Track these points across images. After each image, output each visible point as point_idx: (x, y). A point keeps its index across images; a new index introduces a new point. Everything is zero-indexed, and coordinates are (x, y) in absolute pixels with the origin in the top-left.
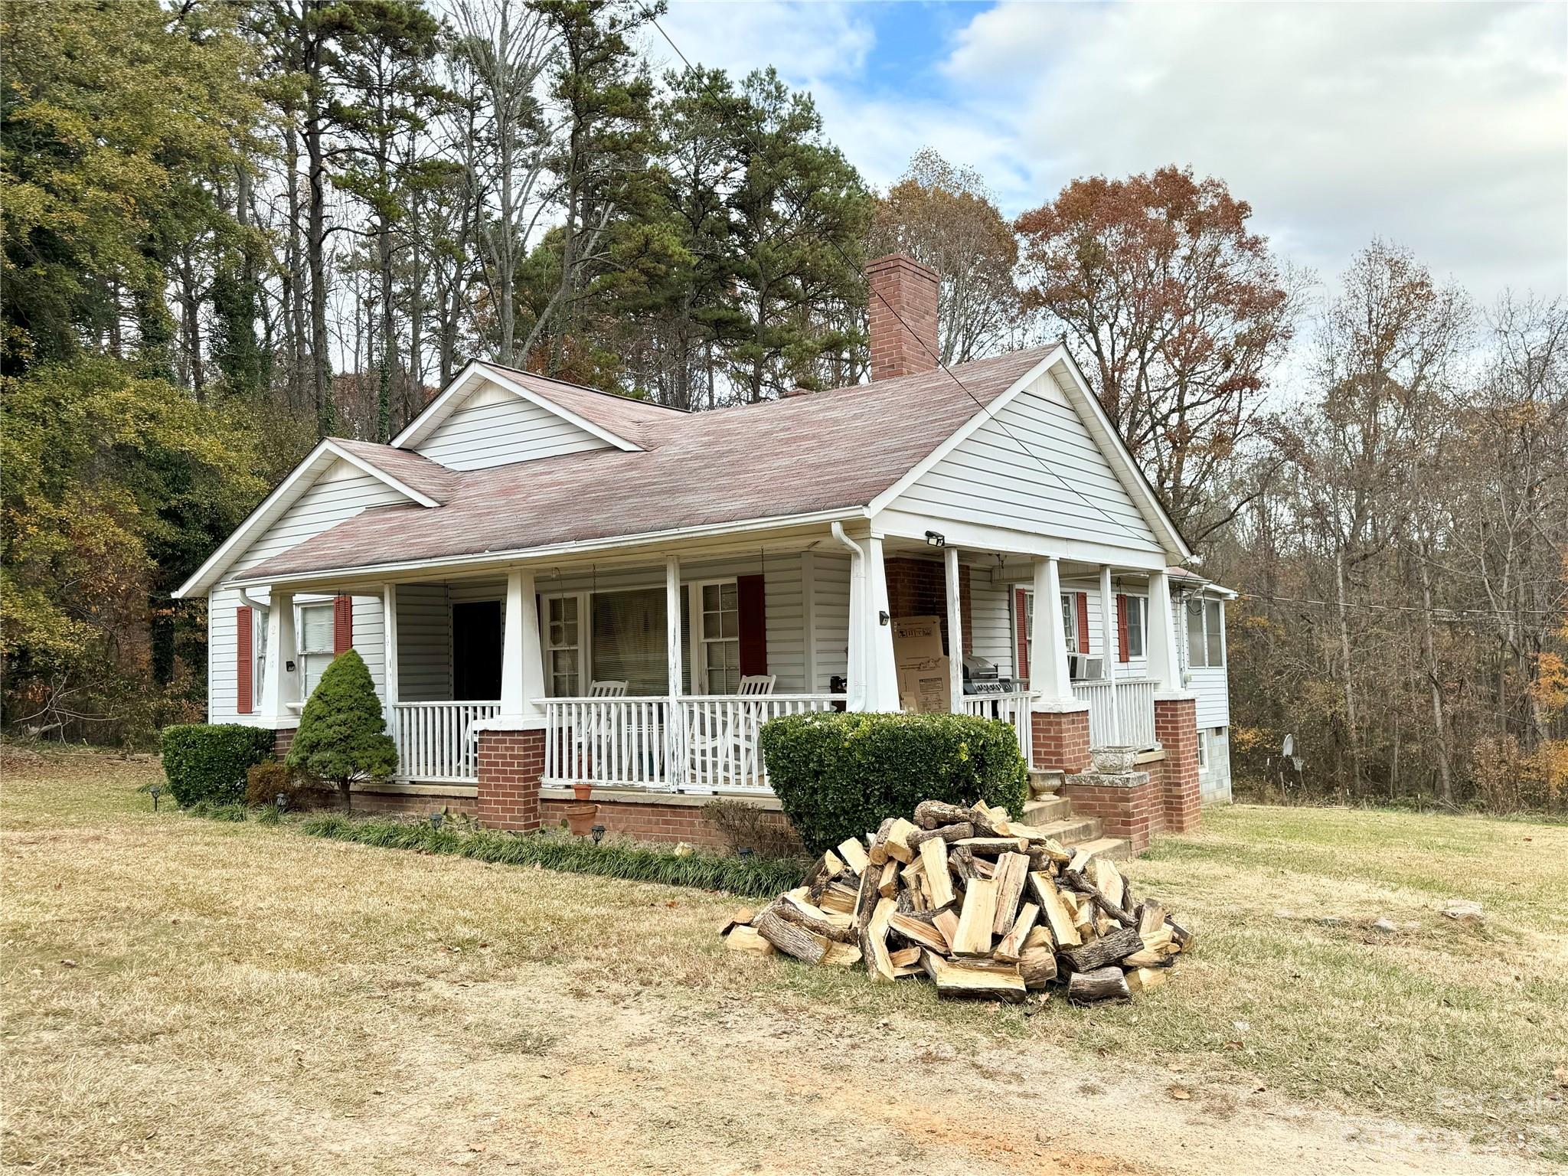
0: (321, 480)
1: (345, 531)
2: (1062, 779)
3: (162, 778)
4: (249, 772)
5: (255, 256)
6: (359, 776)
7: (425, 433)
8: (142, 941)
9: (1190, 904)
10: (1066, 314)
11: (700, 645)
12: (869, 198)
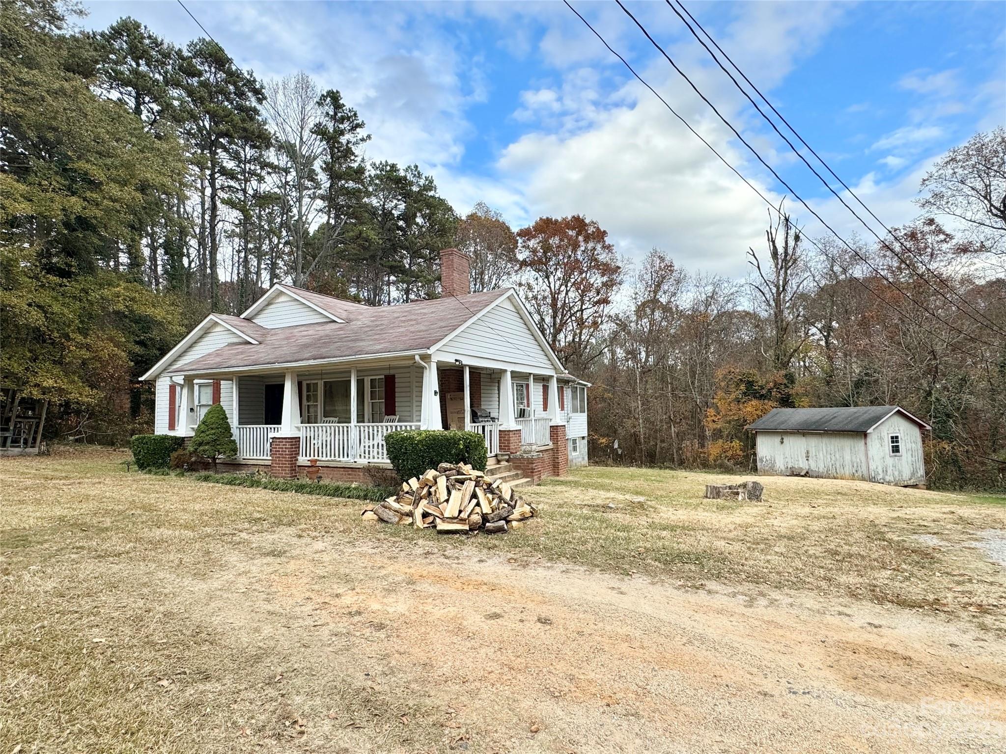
0: (208, 331)
1: (217, 353)
2: (509, 456)
3: (131, 458)
4: (171, 455)
5: (183, 232)
6: (220, 456)
7: (255, 313)
8: (117, 521)
9: (546, 500)
10: (538, 270)
11: (369, 403)
12: (457, 220)
